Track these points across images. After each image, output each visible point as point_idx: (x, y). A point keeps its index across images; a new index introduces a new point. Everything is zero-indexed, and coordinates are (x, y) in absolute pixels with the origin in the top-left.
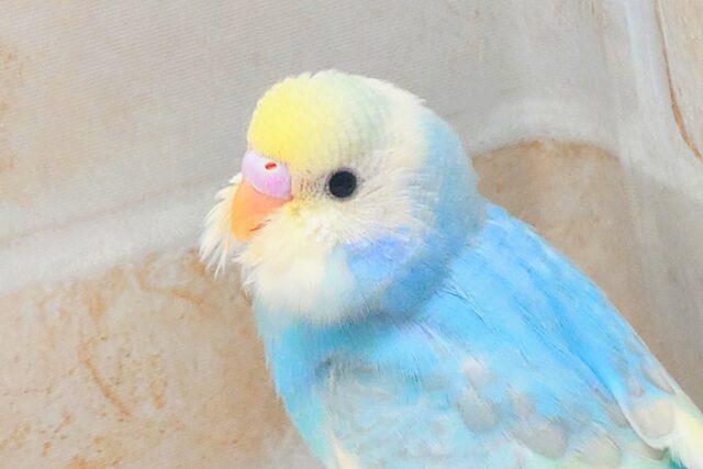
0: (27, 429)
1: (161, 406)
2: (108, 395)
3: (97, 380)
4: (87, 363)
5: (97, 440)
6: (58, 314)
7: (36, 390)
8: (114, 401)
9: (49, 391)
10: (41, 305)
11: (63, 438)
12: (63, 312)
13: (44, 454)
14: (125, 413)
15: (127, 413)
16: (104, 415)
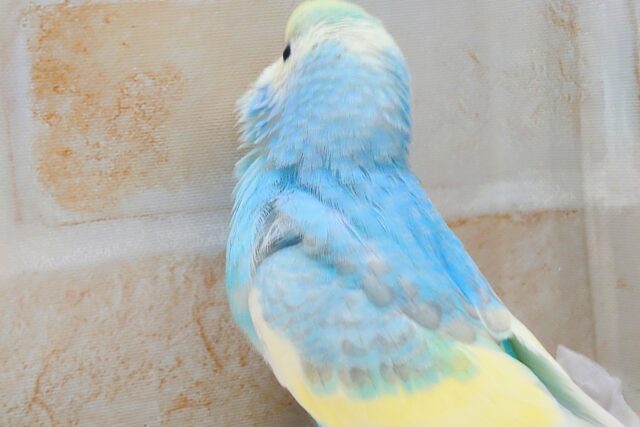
0: (151, 366)
1: (244, 365)
2: (209, 349)
3: (203, 336)
4: (198, 322)
5: (198, 384)
6: (183, 279)
7: (160, 335)
8: (212, 355)
9: (169, 338)
10: (172, 269)
11: (175, 377)
12: (186, 278)
13: (160, 387)
14: (219, 366)
15: (220, 366)
16: (205, 364)
